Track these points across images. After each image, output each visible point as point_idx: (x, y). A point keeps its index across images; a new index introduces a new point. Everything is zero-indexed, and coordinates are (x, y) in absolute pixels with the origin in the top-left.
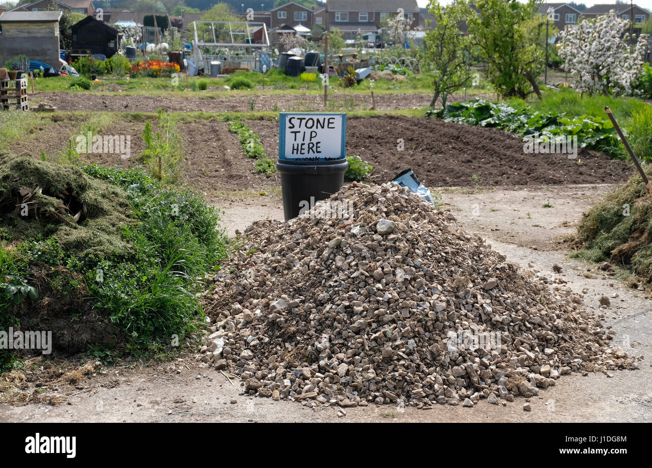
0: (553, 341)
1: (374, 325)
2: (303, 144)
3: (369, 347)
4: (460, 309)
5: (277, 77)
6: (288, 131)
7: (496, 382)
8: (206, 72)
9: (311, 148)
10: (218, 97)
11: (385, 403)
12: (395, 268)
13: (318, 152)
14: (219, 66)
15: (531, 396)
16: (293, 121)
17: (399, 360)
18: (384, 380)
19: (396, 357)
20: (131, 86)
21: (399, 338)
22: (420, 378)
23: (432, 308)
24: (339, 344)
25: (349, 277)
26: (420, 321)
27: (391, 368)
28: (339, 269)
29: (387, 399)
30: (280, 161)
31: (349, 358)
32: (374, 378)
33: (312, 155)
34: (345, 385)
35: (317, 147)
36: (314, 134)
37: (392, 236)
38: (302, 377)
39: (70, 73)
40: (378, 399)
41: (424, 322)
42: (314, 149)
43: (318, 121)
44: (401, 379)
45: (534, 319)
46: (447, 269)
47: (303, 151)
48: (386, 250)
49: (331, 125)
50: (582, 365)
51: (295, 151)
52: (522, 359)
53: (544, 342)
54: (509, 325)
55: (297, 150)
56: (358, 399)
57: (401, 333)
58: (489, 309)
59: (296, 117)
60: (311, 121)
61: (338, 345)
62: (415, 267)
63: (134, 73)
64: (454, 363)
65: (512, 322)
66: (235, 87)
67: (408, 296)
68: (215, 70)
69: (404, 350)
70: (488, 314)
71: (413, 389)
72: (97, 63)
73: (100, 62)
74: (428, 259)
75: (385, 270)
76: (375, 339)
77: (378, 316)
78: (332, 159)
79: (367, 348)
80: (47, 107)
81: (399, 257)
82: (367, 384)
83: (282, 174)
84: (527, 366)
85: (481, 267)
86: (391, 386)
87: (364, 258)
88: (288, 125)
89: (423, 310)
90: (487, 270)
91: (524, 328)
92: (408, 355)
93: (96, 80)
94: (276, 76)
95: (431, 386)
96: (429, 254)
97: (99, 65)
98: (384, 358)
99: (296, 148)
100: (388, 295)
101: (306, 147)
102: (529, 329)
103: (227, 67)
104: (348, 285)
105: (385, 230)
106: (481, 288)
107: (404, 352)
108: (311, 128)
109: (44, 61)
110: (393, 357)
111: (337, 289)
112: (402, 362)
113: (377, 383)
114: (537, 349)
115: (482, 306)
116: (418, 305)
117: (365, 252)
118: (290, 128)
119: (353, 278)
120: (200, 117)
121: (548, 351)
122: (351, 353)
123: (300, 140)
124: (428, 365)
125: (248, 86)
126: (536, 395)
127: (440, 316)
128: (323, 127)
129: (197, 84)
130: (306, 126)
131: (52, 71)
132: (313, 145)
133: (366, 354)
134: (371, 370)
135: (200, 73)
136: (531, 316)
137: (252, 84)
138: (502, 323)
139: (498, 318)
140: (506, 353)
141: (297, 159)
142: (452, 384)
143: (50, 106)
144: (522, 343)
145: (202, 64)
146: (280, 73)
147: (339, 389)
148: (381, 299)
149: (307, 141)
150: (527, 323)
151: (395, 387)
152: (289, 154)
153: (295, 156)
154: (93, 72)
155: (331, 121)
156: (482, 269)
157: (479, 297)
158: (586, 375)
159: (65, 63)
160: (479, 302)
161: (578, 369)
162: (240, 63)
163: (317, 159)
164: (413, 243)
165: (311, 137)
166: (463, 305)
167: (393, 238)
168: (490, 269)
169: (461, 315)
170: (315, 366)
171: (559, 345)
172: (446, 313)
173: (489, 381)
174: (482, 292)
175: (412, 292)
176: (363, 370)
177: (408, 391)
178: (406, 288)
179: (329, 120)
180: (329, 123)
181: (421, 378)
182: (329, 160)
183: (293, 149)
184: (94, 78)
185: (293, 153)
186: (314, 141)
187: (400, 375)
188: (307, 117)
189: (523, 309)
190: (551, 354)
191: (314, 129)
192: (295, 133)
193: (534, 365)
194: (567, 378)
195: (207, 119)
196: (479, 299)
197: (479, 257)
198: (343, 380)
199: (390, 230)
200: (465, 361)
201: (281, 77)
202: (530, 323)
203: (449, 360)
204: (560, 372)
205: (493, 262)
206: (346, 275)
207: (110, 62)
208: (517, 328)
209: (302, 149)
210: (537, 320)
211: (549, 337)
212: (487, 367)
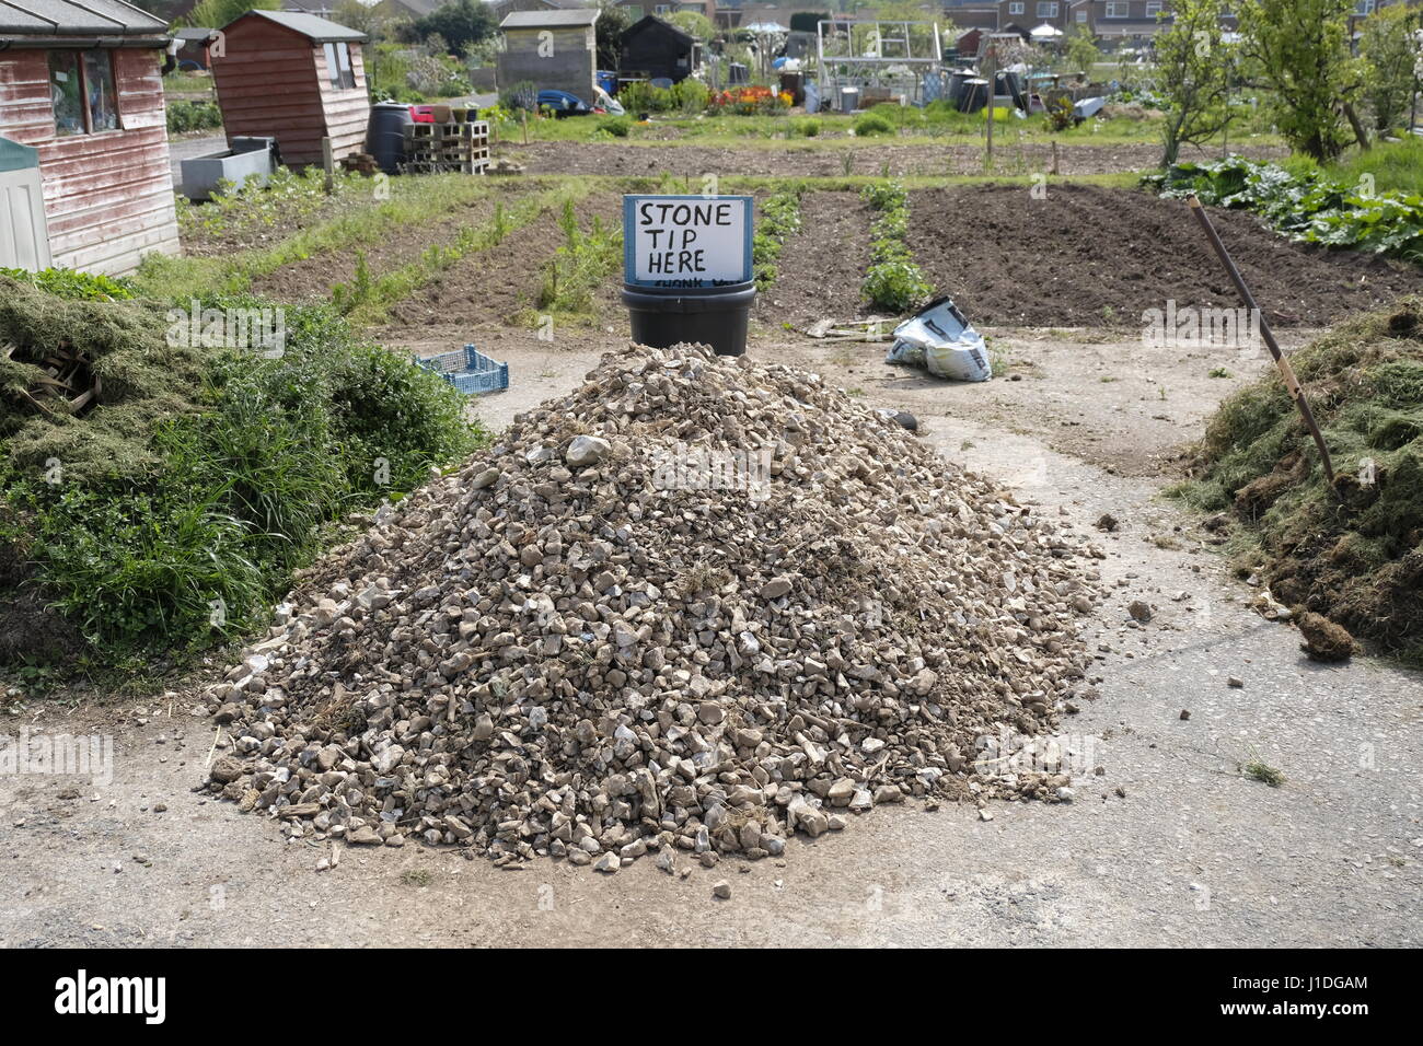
0: (891, 722)
1: (487, 665)
2: (669, 255)
3: (457, 712)
4: (687, 640)
5: (942, 114)
6: (640, 229)
7: (701, 818)
8: (834, 106)
9: (686, 262)
10: (819, 149)
11: (441, 842)
12: (571, 544)
13: (698, 269)
14: (855, 96)
15: (764, 856)
16: (648, 209)
17: (500, 749)
18: (459, 790)
19: (497, 742)
20: (697, 130)
21: (519, 701)
22: (532, 794)
23: (611, 638)
24: (411, 699)
25: (483, 555)
26: (575, 664)
27: (479, 766)
28: (473, 535)
29: (448, 835)
30: (628, 288)
31: (413, 733)
32: (439, 785)
33: (686, 275)
34: (381, 793)
35: (697, 260)
36: (690, 236)
37: (589, 472)
38: (314, 765)
39: (610, 110)
40: (428, 834)
41: (582, 669)
42: (692, 263)
43: (698, 210)
44: (488, 792)
45: (859, 670)
46: (686, 550)
47: (669, 268)
48: (569, 502)
49: (722, 219)
50: (938, 782)
51: (655, 268)
52: (789, 765)
53: (871, 721)
54: (793, 680)
55: (659, 264)
56: (390, 827)
57: (524, 691)
58: (752, 644)
59: (655, 202)
60: (684, 211)
61: (407, 703)
62: (615, 542)
63: (713, 107)
64: (621, 764)
65: (803, 674)
66: (862, 132)
67: (572, 607)
68: (849, 102)
69: (517, 727)
70: (748, 656)
71: (503, 821)
72: (656, 91)
73: (661, 90)
74: (650, 526)
75: (549, 545)
76: (473, 698)
77: (498, 646)
78: (726, 283)
79: (452, 716)
80: (511, 168)
81: (587, 518)
82: (424, 795)
83: (632, 312)
84: (799, 780)
85: (772, 547)
86: (467, 807)
87: (521, 516)
88: (640, 217)
89: (590, 641)
90: (782, 555)
91: (830, 689)
92: (525, 739)
93: (648, 120)
94: (940, 113)
95: (546, 815)
96: (658, 513)
97: (659, 95)
98: (475, 741)
99: (655, 260)
100: (532, 604)
101: (675, 259)
102: (840, 691)
103: (869, 97)
104: (475, 571)
105: (580, 457)
106: (755, 595)
107: (516, 733)
108: (684, 223)
109: (570, 90)
110: (491, 742)
111: (453, 578)
112: (505, 755)
113: (445, 795)
114: (844, 739)
115: (737, 635)
116: (586, 629)
117: (527, 504)
118: (644, 223)
119: (490, 558)
120: (742, 186)
121: (871, 744)
122: (418, 723)
123: (663, 248)
124: (559, 766)
125: (882, 129)
126: (778, 853)
127: (622, 658)
128: (707, 223)
129: (802, 127)
130: (674, 219)
131: (581, 106)
132: (690, 256)
133: (445, 727)
134: (442, 767)
135: (825, 107)
136: (855, 661)
137: (892, 126)
138: (776, 676)
139: (767, 665)
140: (755, 747)
141: (658, 283)
142: (600, 814)
143: (516, 167)
144: (809, 724)
145: (827, 93)
146: (947, 108)
147: (365, 804)
148: (516, 608)
149: (677, 248)
150: (841, 677)
151: (475, 809)
152: (642, 271)
153: (655, 276)
154: (644, 107)
155: (723, 210)
156: (772, 552)
157: (738, 614)
158: (934, 809)
159: (603, 93)
160: (734, 629)
161: (926, 792)
162: (889, 91)
163: (698, 283)
164: (628, 491)
165: (685, 242)
166: (697, 632)
167: (588, 478)
168: (790, 552)
169: (682, 654)
170: (352, 744)
171: (904, 732)
172: (642, 650)
173: (683, 813)
174: (752, 605)
175: (586, 597)
176: (428, 764)
177: (495, 822)
178: (578, 588)
179: (718, 209)
180: (719, 214)
181: (534, 796)
182: (720, 286)
183: (651, 264)
184: (644, 117)
185: (651, 271)
186: (691, 248)
187: (489, 784)
188: (677, 204)
189: (842, 645)
190: (877, 752)
191: (690, 225)
192: (655, 232)
193: (819, 778)
194: (885, 814)
195: (752, 188)
196: (735, 621)
197: (778, 523)
198: (381, 783)
199: (591, 458)
200: (645, 762)
201: (947, 113)
202: (848, 678)
203: (610, 758)
204: (877, 797)
205: (809, 538)
206: (478, 549)
207: (677, 91)
208: (809, 689)
209: (667, 263)
210: (868, 671)
211: (883, 712)
212: (688, 780)
